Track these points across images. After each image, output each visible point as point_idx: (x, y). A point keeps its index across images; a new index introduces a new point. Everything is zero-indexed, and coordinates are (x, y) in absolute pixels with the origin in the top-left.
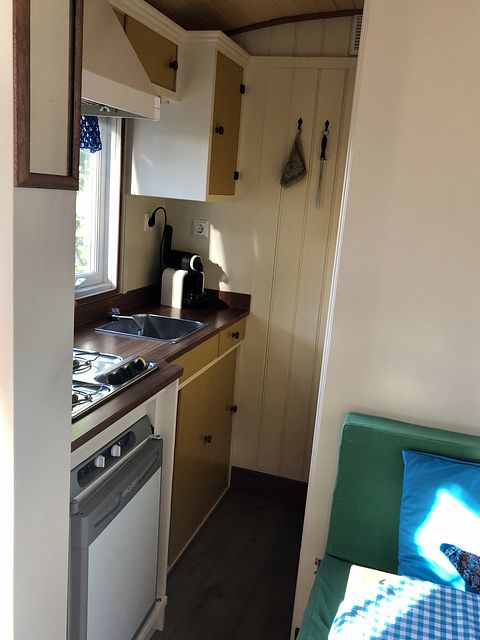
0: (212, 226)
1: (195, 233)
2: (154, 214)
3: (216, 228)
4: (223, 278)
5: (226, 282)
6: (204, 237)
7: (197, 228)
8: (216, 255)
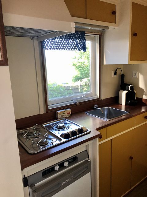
0: (139, 73)
1: (133, 76)
2: (116, 71)
3: (141, 74)
4: (144, 93)
5: (146, 95)
6: (137, 78)
7: (134, 75)
8: (141, 85)
